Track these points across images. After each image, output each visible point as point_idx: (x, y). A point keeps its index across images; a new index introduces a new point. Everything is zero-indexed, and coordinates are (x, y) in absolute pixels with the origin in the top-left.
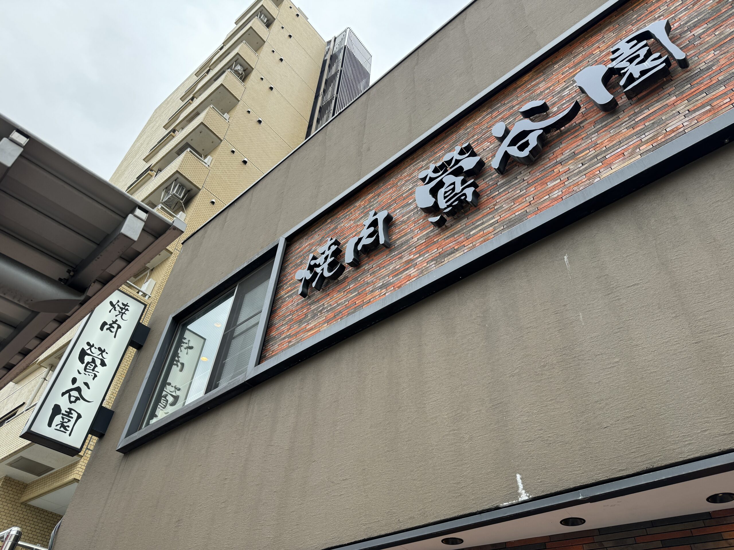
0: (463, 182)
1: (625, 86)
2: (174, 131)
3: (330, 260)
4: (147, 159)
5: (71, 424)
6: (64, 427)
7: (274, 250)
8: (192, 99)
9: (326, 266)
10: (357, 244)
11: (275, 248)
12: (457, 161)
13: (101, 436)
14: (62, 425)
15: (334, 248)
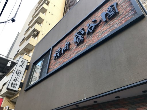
0: (82, 36)
1: (108, 17)
2: (34, 18)
3: (59, 52)
4: (29, 25)
5: (15, 86)
6: (14, 87)
7: (50, 49)
8: (37, 10)
9: (58, 54)
10: (64, 49)
11: (51, 49)
12: (81, 32)
13: (21, 88)
14: (14, 86)
15: (60, 49)
